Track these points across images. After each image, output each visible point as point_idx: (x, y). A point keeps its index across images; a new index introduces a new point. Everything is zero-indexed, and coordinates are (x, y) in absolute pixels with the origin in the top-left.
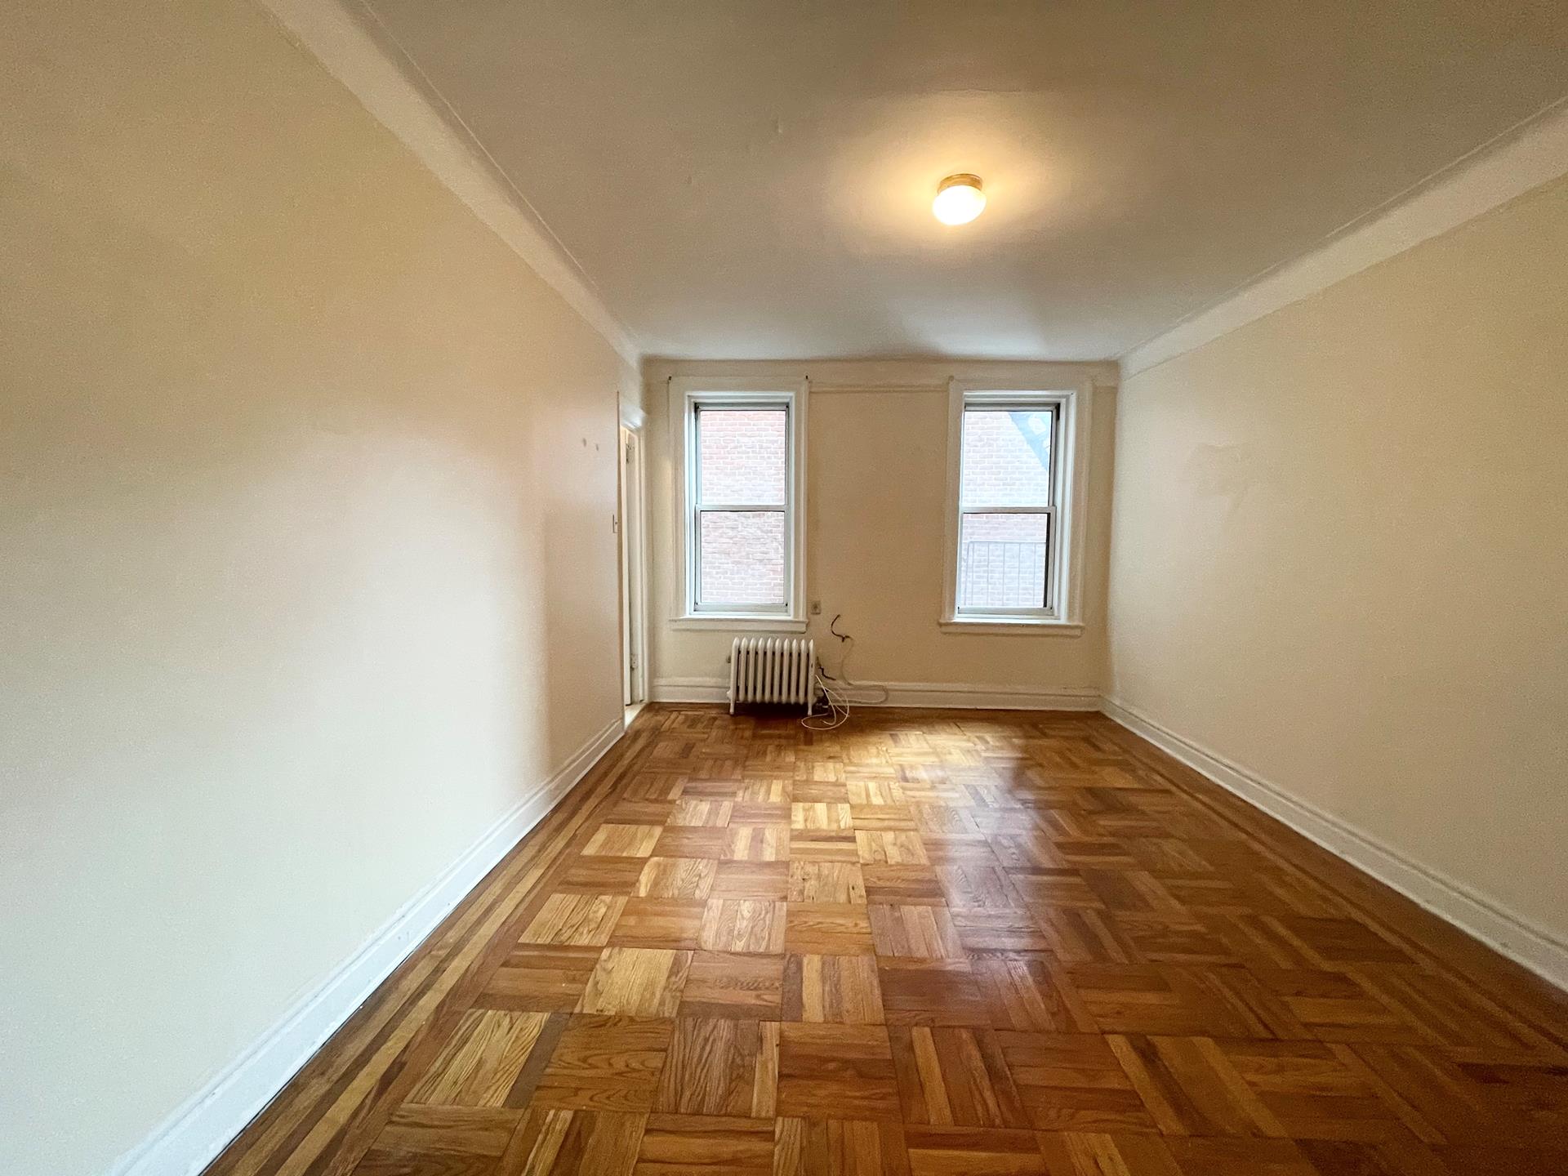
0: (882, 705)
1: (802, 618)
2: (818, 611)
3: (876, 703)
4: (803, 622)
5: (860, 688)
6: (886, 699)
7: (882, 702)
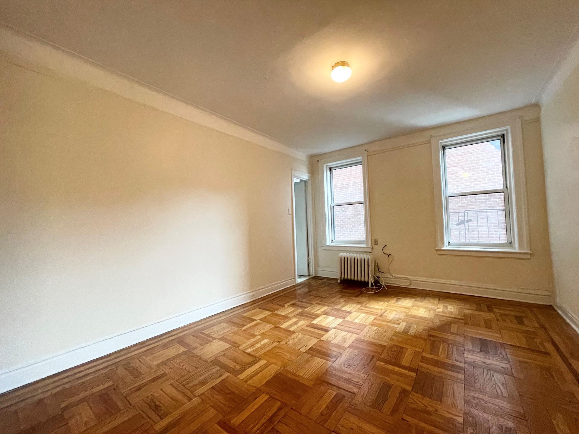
0: (408, 287)
1: (370, 246)
2: (376, 243)
3: (405, 286)
4: (370, 248)
5: (397, 278)
6: (410, 284)
7: (408, 286)
